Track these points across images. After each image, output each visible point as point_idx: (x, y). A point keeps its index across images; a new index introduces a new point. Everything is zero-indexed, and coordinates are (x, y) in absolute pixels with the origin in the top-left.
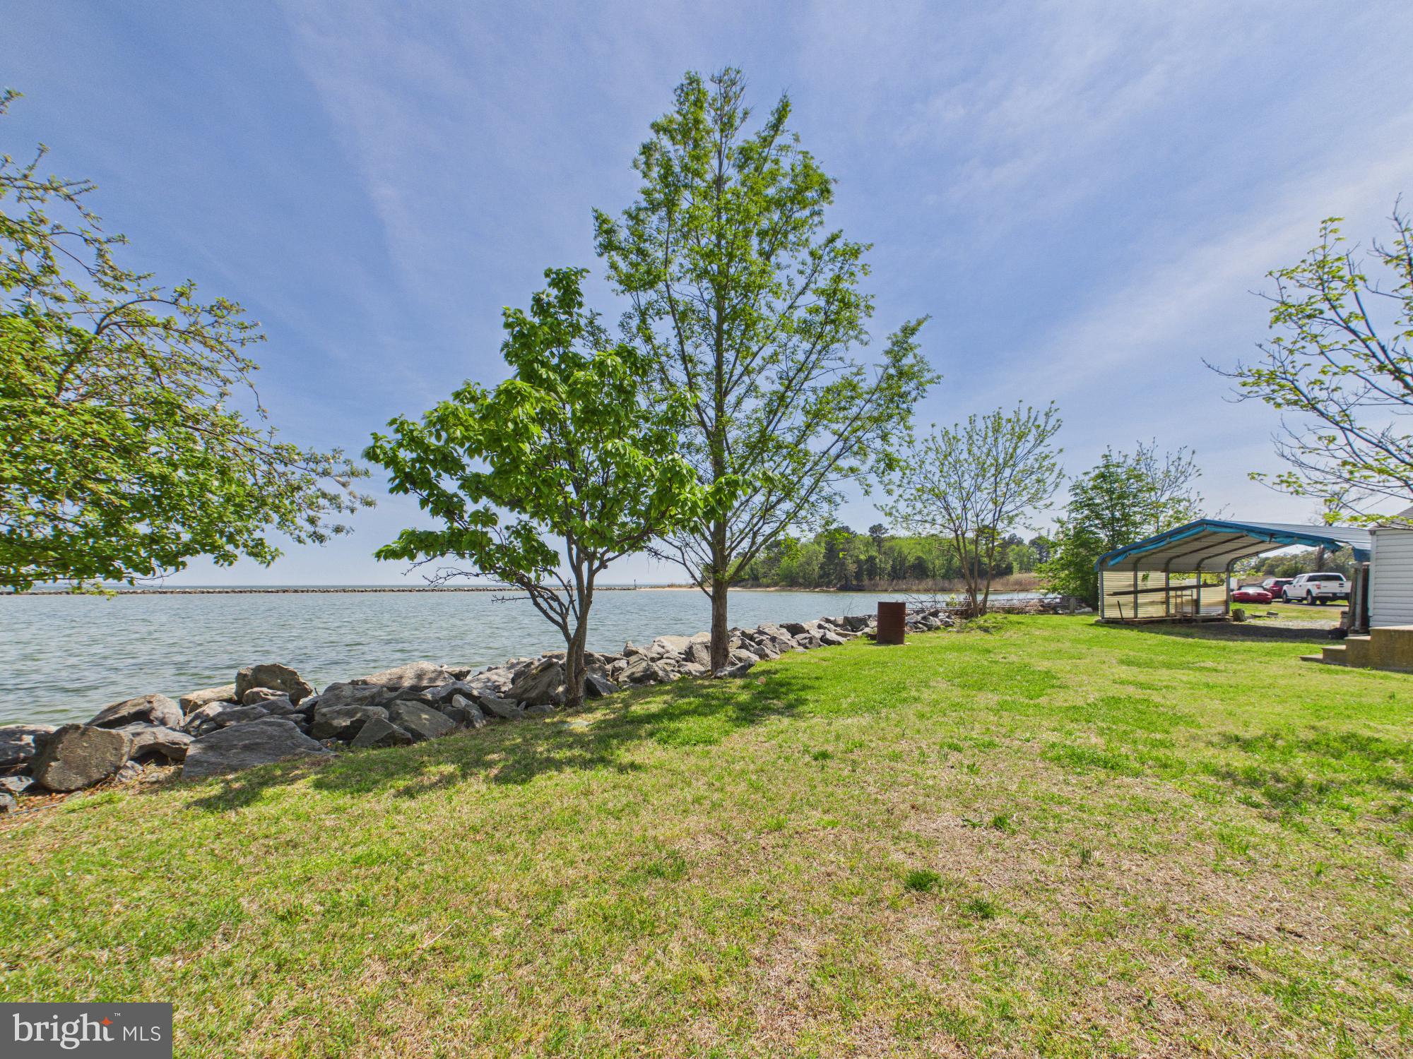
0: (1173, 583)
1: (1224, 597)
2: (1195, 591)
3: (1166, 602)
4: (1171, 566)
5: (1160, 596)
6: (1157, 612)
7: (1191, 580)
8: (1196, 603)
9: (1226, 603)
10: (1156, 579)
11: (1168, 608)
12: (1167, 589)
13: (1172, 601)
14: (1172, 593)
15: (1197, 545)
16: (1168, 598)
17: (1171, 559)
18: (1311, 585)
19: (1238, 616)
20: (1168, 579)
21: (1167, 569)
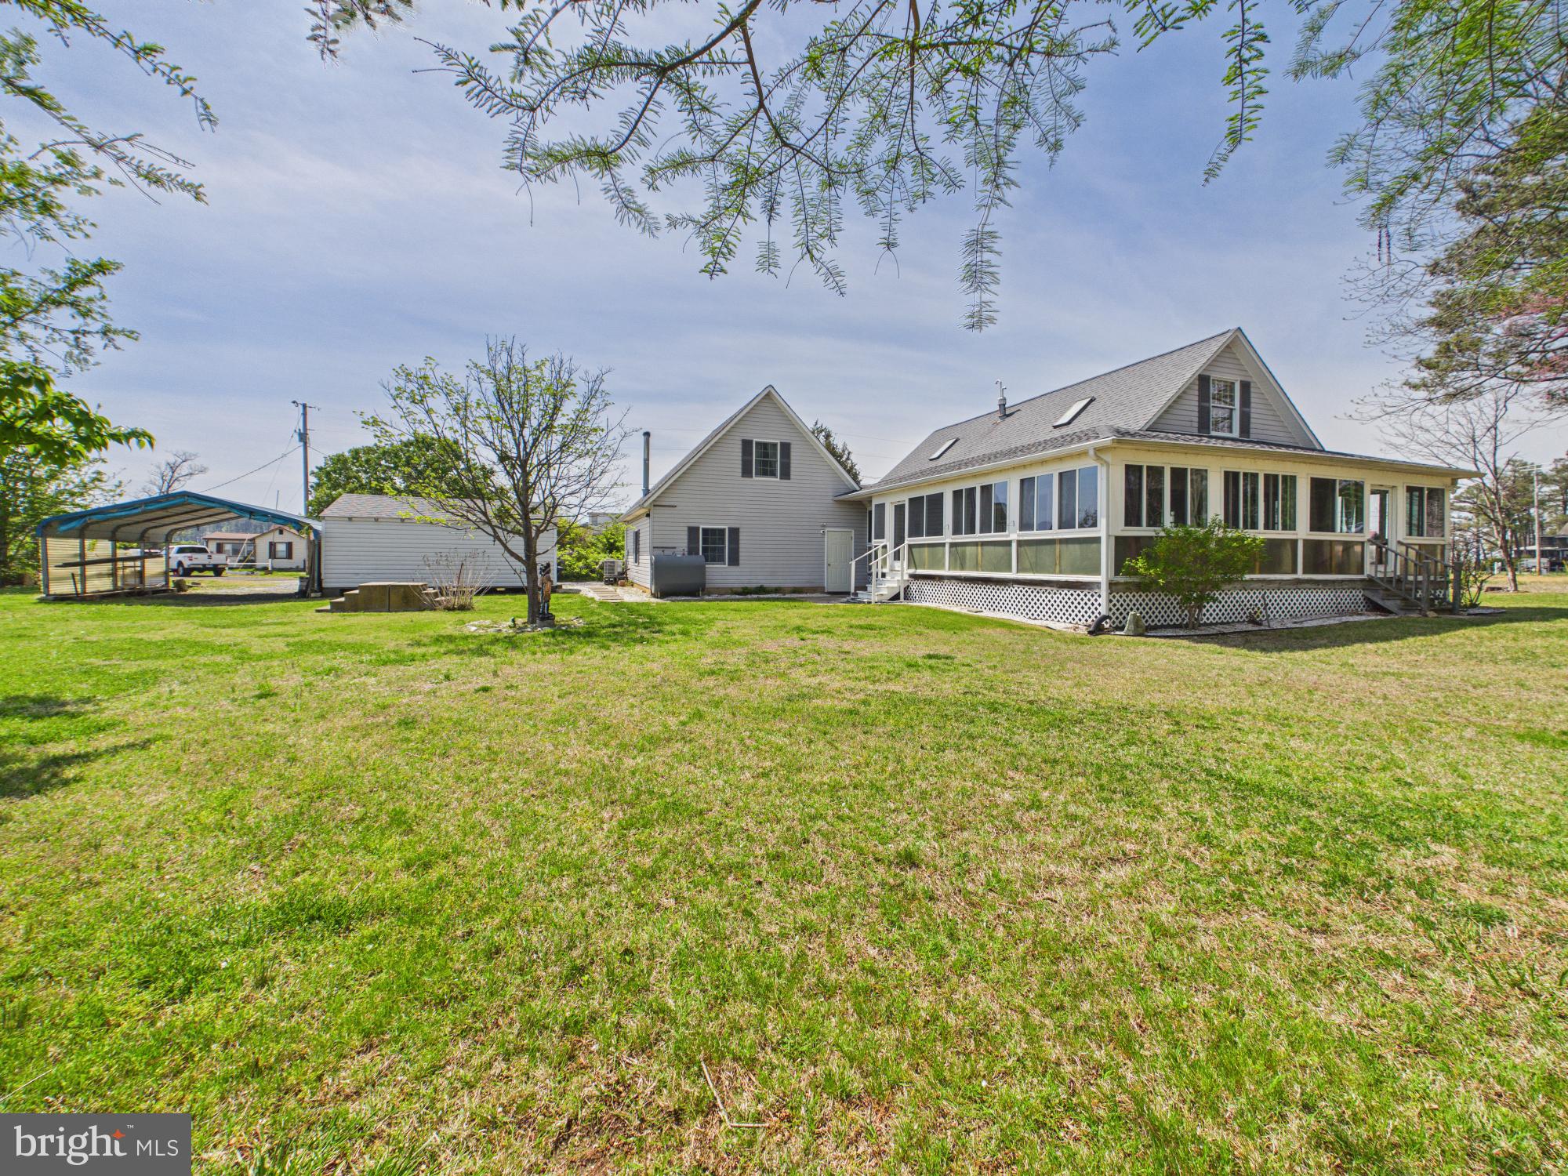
0: (121, 553)
1: (163, 568)
2: (138, 563)
3: (113, 574)
4: (119, 535)
5: (106, 568)
6: (105, 585)
7: (135, 552)
8: (141, 574)
9: (166, 574)
10: (102, 548)
11: (115, 583)
12: (113, 560)
13: (120, 572)
14: (120, 564)
15: (164, 513)
16: (115, 569)
17: (119, 527)
18: (181, 557)
19: (180, 586)
20: (114, 549)
21: (113, 538)
